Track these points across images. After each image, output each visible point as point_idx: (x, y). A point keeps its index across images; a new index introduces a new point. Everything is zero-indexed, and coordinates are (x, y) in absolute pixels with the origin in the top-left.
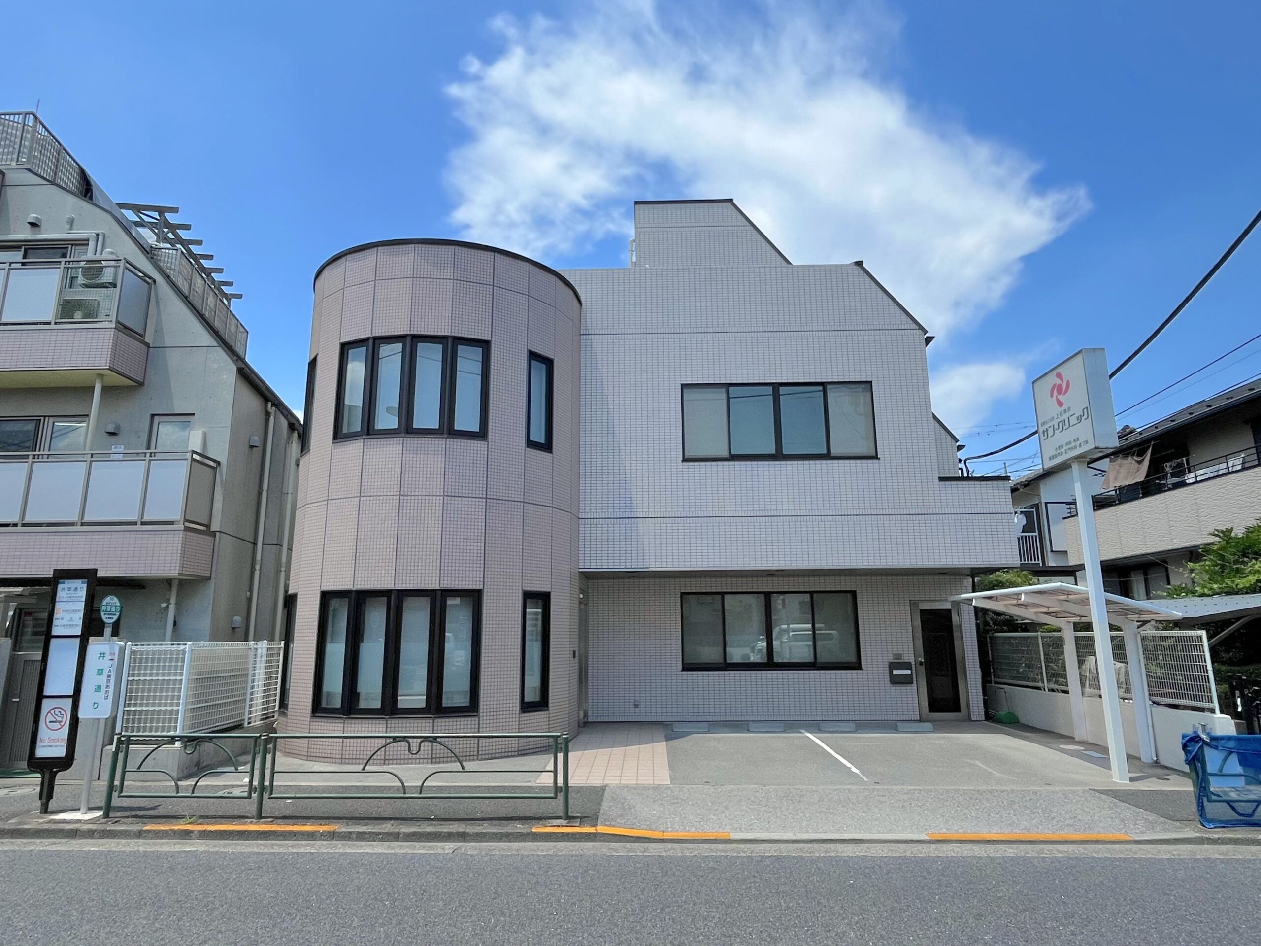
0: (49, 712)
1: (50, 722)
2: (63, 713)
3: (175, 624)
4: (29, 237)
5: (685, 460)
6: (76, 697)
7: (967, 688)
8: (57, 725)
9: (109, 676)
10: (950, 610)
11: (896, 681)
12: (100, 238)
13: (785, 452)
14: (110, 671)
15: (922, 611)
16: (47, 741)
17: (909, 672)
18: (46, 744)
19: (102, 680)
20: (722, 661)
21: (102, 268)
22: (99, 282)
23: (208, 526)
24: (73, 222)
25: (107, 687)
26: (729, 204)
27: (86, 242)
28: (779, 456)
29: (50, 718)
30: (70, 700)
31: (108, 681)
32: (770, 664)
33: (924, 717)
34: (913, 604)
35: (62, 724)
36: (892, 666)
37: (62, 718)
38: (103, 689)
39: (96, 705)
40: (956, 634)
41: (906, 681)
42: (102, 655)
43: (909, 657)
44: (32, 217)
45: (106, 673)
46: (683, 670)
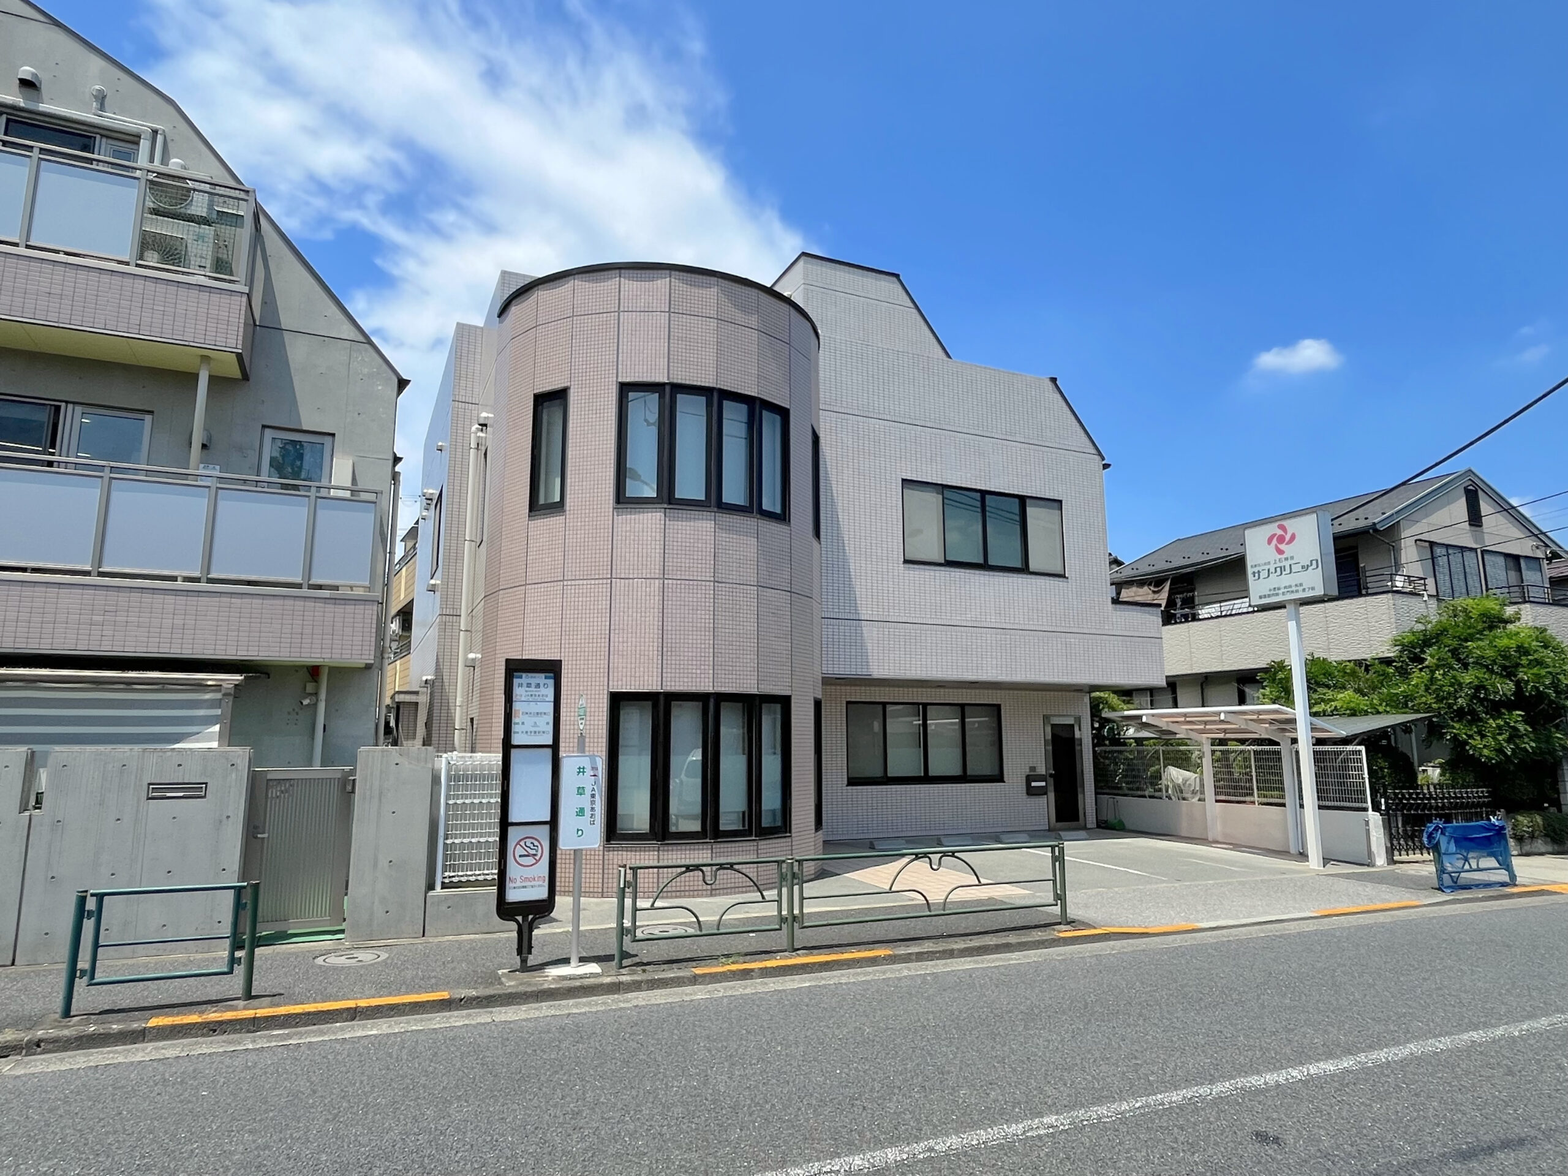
0: (518, 843)
1: (520, 856)
2: (536, 843)
3: (325, 728)
4: (21, 102)
5: (906, 562)
6: (553, 823)
7: (1084, 799)
8: (531, 861)
9: (593, 796)
10: (1072, 726)
11: (1031, 792)
12: (160, 138)
13: (991, 562)
14: (593, 790)
15: (1053, 726)
16: (519, 880)
17: (1043, 784)
18: (518, 884)
19: (585, 801)
20: (882, 775)
21: (189, 190)
22: (183, 210)
24: (104, 97)
25: (593, 809)
26: (894, 279)
27: (136, 139)
28: (984, 566)
29: (520, 851)
30: (547, 828)
31: (593, 802)
32: (927, 779)
33: (1052, 825)
34: (1046, 718)
35: (537, 858)
36: (1029, 779)
37: (537, 851)
38: (588, 813)
39: (580, 833)
40: (1078, 748)
41: (1041, 792)
42: (581, 770)
43: (1042, 770)
44: (26, 71)
45: (588, 792)
46: (848, 784)
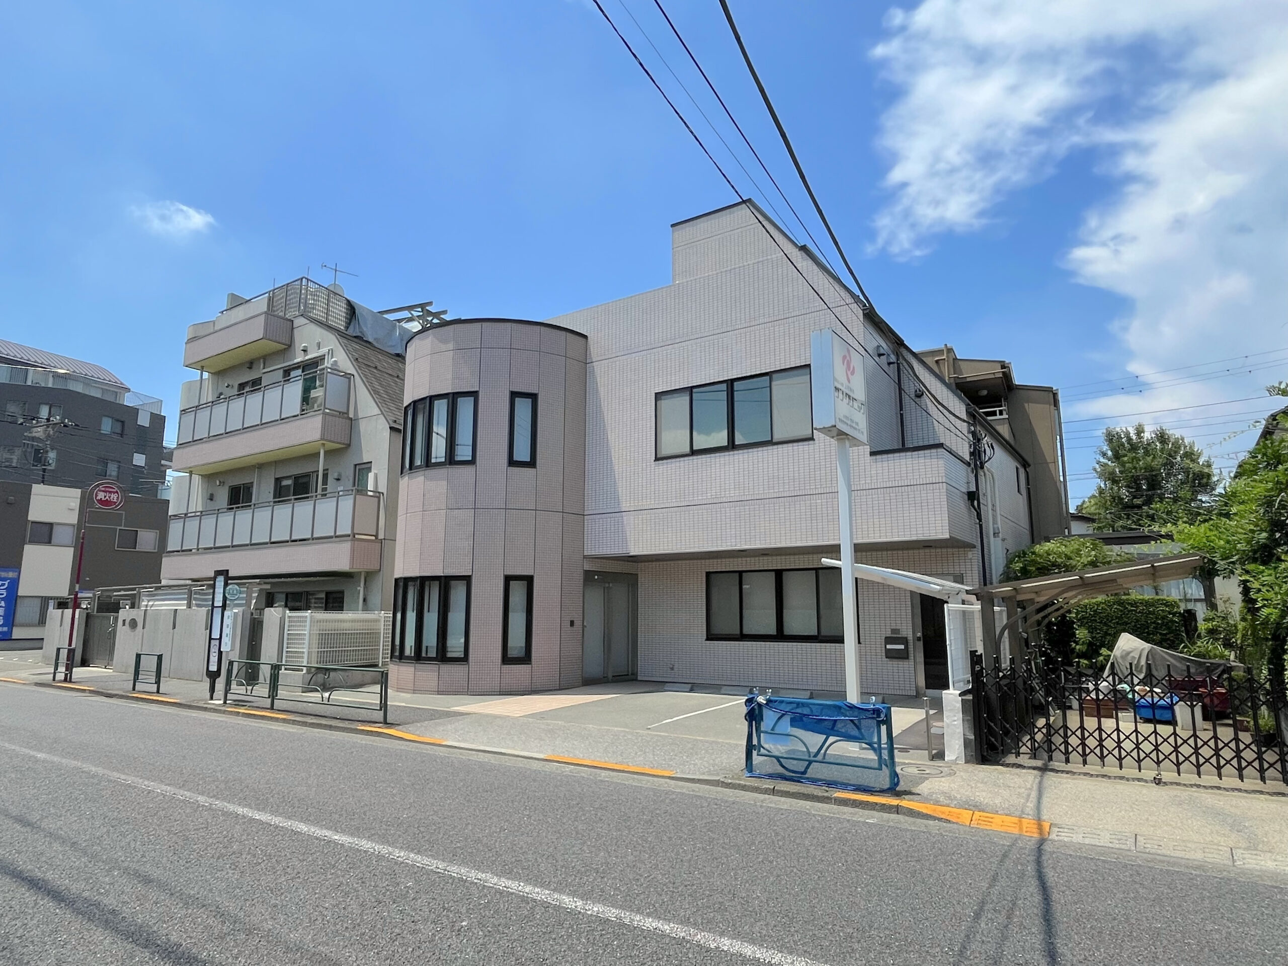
3: (365, 600)
4: (302, 359)
5: (657, 459)
11: (891, 656)
12: (330, 352)
13: (739, 442)
17: (904, 647)
20: (738, 632)
23: (376, 536)
24: (320, 345)
28: (731, 447)
32: (780, 636)
36: (887, 640)
41: (902, 656)
43: (907, 631)
44: (304, 346)
46: (707, 639)
